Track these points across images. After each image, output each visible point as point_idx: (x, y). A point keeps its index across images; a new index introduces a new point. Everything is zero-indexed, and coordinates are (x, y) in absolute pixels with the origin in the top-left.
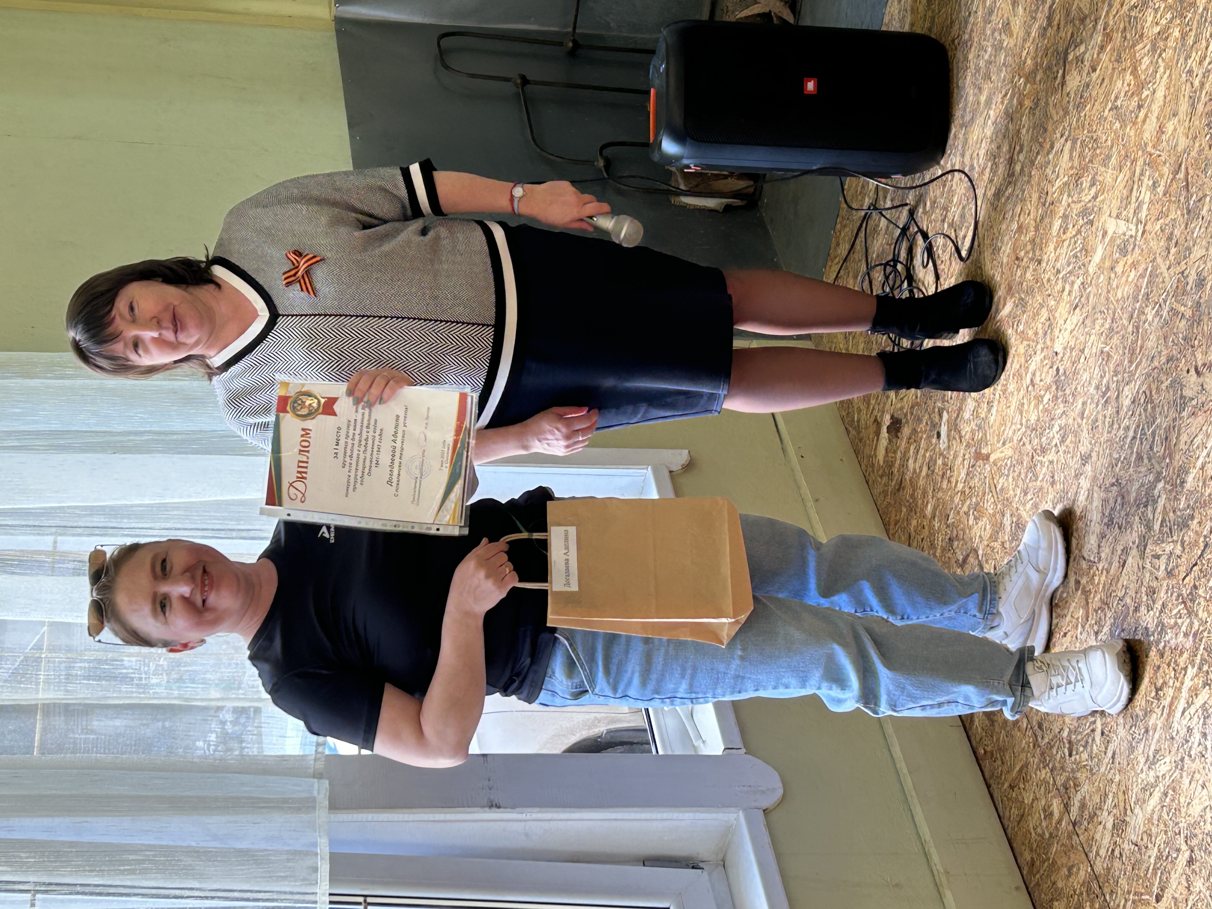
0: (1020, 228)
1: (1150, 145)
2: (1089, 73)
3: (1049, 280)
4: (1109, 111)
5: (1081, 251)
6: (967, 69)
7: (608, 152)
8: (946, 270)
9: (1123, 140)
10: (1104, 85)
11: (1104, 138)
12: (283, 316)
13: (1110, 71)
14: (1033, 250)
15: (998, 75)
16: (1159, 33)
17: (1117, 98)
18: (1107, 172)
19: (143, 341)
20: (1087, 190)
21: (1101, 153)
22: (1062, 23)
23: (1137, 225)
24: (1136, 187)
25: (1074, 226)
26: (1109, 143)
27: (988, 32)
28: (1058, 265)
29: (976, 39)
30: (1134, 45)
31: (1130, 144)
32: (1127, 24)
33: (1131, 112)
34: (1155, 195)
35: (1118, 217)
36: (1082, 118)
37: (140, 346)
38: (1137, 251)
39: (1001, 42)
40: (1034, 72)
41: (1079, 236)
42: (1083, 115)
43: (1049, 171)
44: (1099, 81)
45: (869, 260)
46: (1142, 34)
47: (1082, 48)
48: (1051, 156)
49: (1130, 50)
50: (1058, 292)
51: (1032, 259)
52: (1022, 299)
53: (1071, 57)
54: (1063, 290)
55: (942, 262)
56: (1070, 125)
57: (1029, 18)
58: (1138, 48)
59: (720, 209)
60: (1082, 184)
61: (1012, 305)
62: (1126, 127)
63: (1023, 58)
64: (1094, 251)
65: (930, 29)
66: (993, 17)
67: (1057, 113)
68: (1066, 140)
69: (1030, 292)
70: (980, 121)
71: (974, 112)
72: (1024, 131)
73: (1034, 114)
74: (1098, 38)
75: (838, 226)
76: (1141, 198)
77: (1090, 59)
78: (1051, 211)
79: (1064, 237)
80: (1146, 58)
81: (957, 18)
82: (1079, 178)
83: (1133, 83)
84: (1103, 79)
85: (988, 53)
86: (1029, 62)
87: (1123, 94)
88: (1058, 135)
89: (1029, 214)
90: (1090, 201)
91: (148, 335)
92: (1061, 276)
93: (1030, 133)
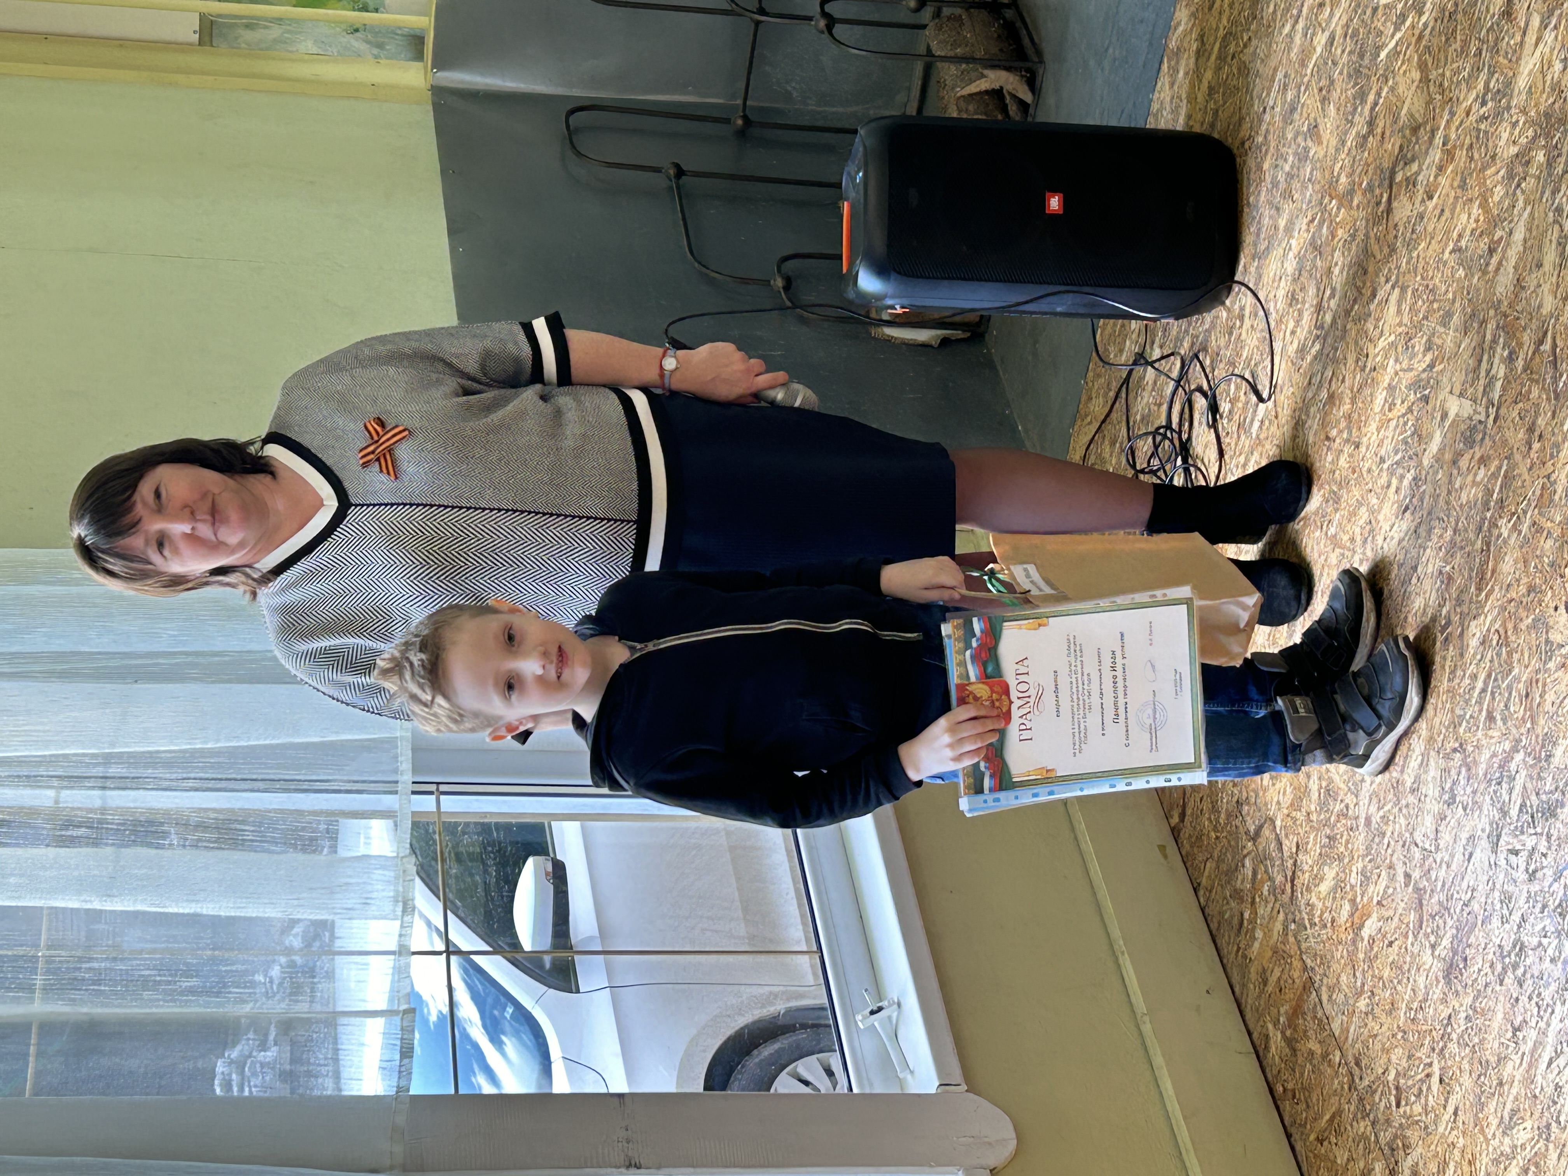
0: (1331, 397)
1: (1506, 304)
2: (1423, 201)
3: (1369, 471)
4: (1450, 253)
5: (1413, 435)
6: (1261, 181)
7: (790, 265)
8: (1233, 445)
9: (1468, 294)
10: (1443, 218)
11: (1444, 288)
12: (356, 506)
13: (1451, 200)
14: (1349, 428)
15: (1303, 194)
16: (1517, 155)
17: (1460, 236)
18: (1447, 334)
19: (169, 537)
20: (1420, 356)
21: (1439, 309)
22: (1388, 134)
23: (1487, 408)
24: (1485, 357)
25: (1403, 402)
26: (1450, 296)
27: (1290, 136)
28: (1383, 452)
29: (1273, 144)
30: (1484, 169)
31: (1478, 300)
32: (1474, 141)
33: (1481, 257)
34: (1512, 370)
35: (1461, 395)
36: (1414, 260)
37: (166, 544)
38: (1488, 442)
39: (1306, 150)
40: (1351, 193)
41: (1409, 416)
42: (1415, 254)
43: (1370, 326)
44: (1437, 212)
45: (1131, 424)
46: (1495, 155)
47: (1415, 167)
48: (1372, 307)
49: (1478, 175)
50: (1382, 488)
51: (1347, 441)
52: (1335, 493)
53: (1399, 177)
54: (1388, 487)
55: (1228, 433)
56: (1398, 268)
57: (1344, 122)
58: (1488, 172)
59: (935, 343)
60: (1413, 347)
61: (1321, 499)
62: (1473, 276)
63: (1335, 174)
64: (1431, 436)
65: (1212, 125)
66: (1296, 116)
67: (1381, 251)
68: (1393, 287)
69: (1344, 483)
70: (1277, 252)
71: (1270, 238)
72: (1336, 271)
73: (1349, 250)
74: (1436, 155)
75: (1090, 374)
76: (1493, 372)
77: (1425, 183)
78: (1373, 380)
79: (1390, 415)
80: (1499, 188)
81: (1249, 114)
82: (1410, 339)
83: (1482, 218)
84: (1443, 211)
85: (1290, 162)
86: (1343, 179)
87: (1468, 232)
88: (1383, 279)
89: (1343, 381)
90: (1424, 370)
91: (179, 528)
92: (1385, 466)
93: (1345, 273)
